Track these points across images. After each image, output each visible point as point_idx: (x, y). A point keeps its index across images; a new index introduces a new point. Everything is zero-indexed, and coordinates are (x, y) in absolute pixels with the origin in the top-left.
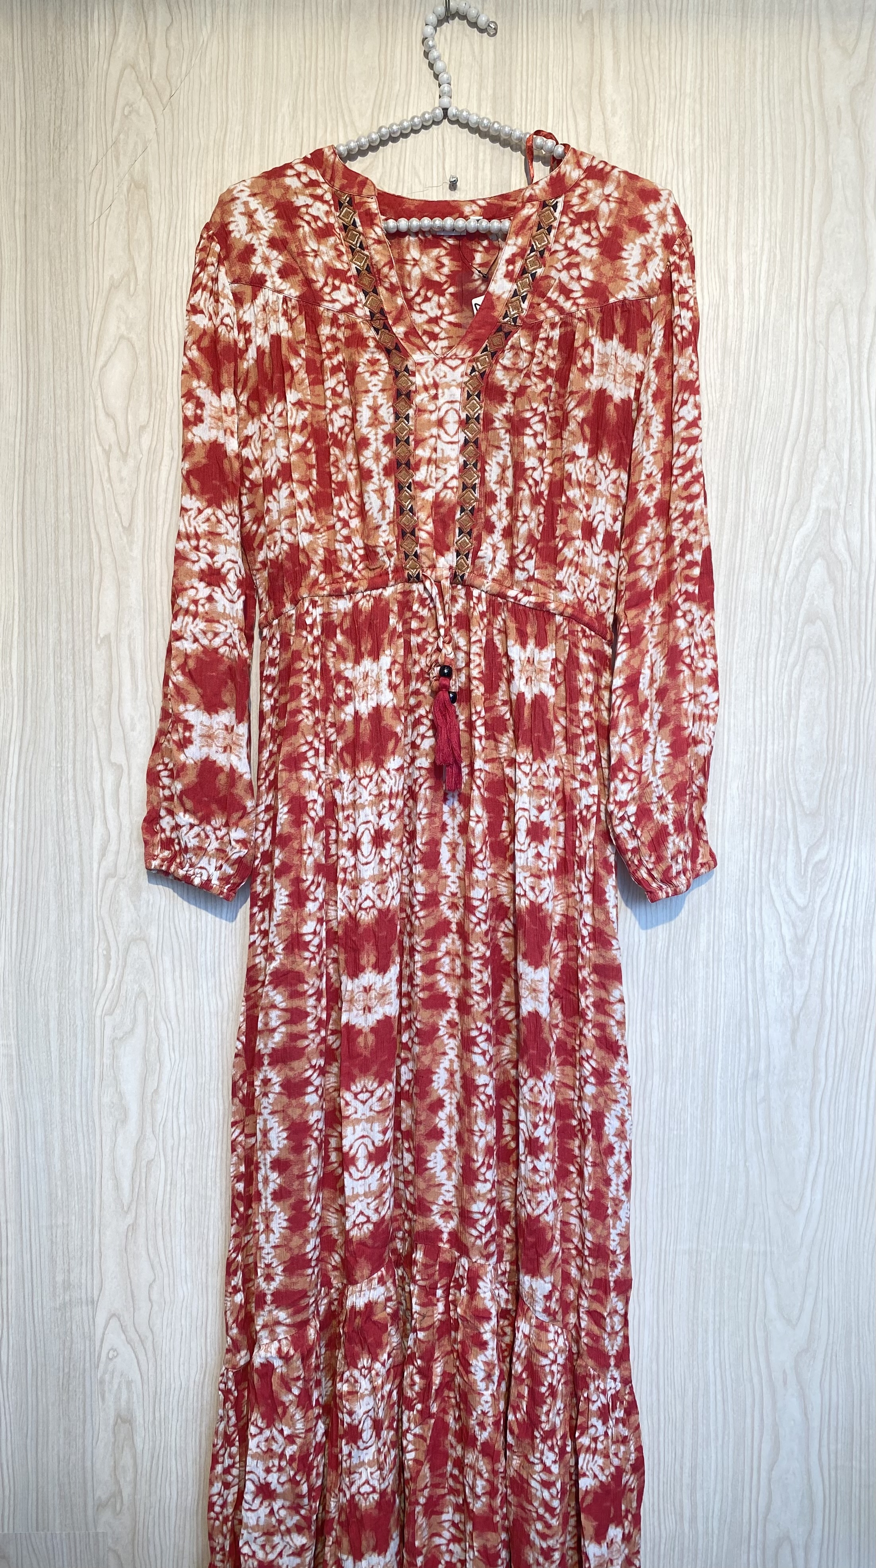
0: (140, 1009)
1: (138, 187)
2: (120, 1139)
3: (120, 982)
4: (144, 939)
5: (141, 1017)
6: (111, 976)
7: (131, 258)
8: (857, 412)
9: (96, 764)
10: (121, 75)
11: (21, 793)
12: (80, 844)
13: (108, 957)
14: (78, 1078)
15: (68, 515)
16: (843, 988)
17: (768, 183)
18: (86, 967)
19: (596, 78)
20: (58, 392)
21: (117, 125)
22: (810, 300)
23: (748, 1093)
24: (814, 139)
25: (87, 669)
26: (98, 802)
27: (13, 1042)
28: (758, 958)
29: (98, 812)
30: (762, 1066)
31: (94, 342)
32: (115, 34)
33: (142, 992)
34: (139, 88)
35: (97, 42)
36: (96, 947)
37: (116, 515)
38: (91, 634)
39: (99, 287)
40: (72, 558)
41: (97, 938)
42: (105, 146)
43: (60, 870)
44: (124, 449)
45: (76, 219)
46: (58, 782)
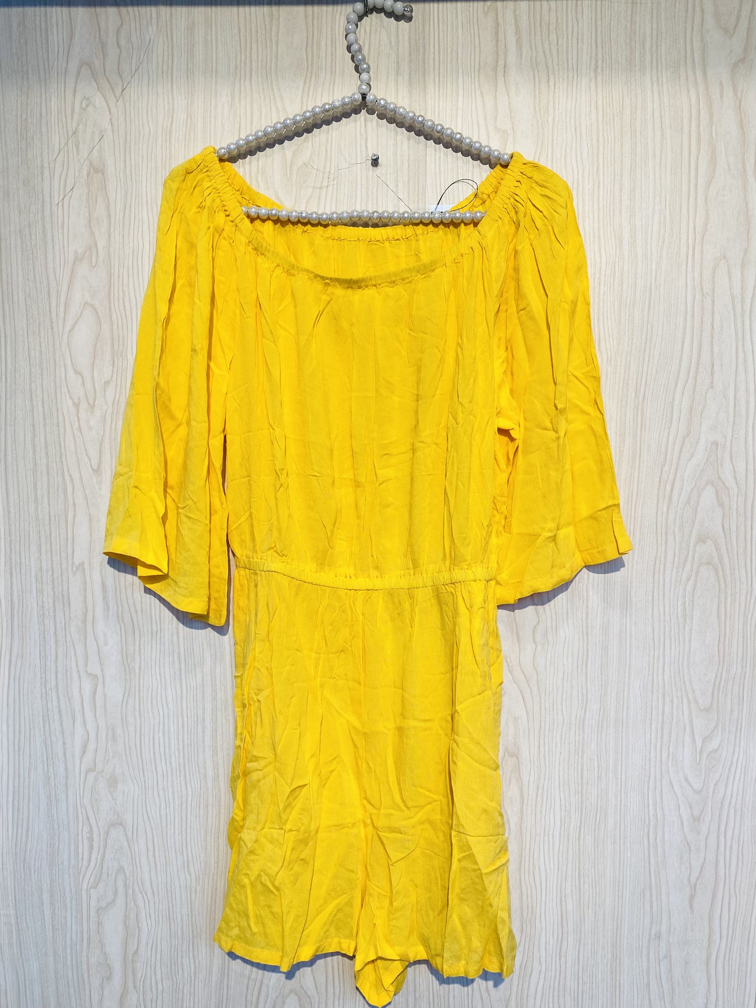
0: (120, 884)
1: (97, 171)
2: (106, 993)
3: (102, 861)
4: (121, 824)
5: (121, 889)
6: (94, 855)
7: (92, 234)
8: (741, 355)
9: (75, 675)
10: (78, 73)
11: (11, 700)
12: (64, 744)
13: (91, 839)
14: (68, 942)
15: (44, 461)
16: (734, 860)
17: (658, 153)
18: (73, 848)
19: (501, 62)
20: (33, 352)
21: (76, 117)
22: (697, 257)
23: (652, 952)
24: (699, 111)
25: (65, 593)
26: (77, 707)
27: (12, 912)
28: (659, 836)
29: (78, 716)
30: (664, 928)
31: (62, 308)
32: (72, 37)
33: (121, 869)
34: (94, 85)
35: (56, 44)
36: (80, 832)
37: (86, 459)
38: (68, 563)
39: (65, 260)
40: (49, 497)
41: (81, 824)
42: (66, 136)
43: (48, 765)
44: (91, 402)
45: (43, 201)
46: (44, 689)
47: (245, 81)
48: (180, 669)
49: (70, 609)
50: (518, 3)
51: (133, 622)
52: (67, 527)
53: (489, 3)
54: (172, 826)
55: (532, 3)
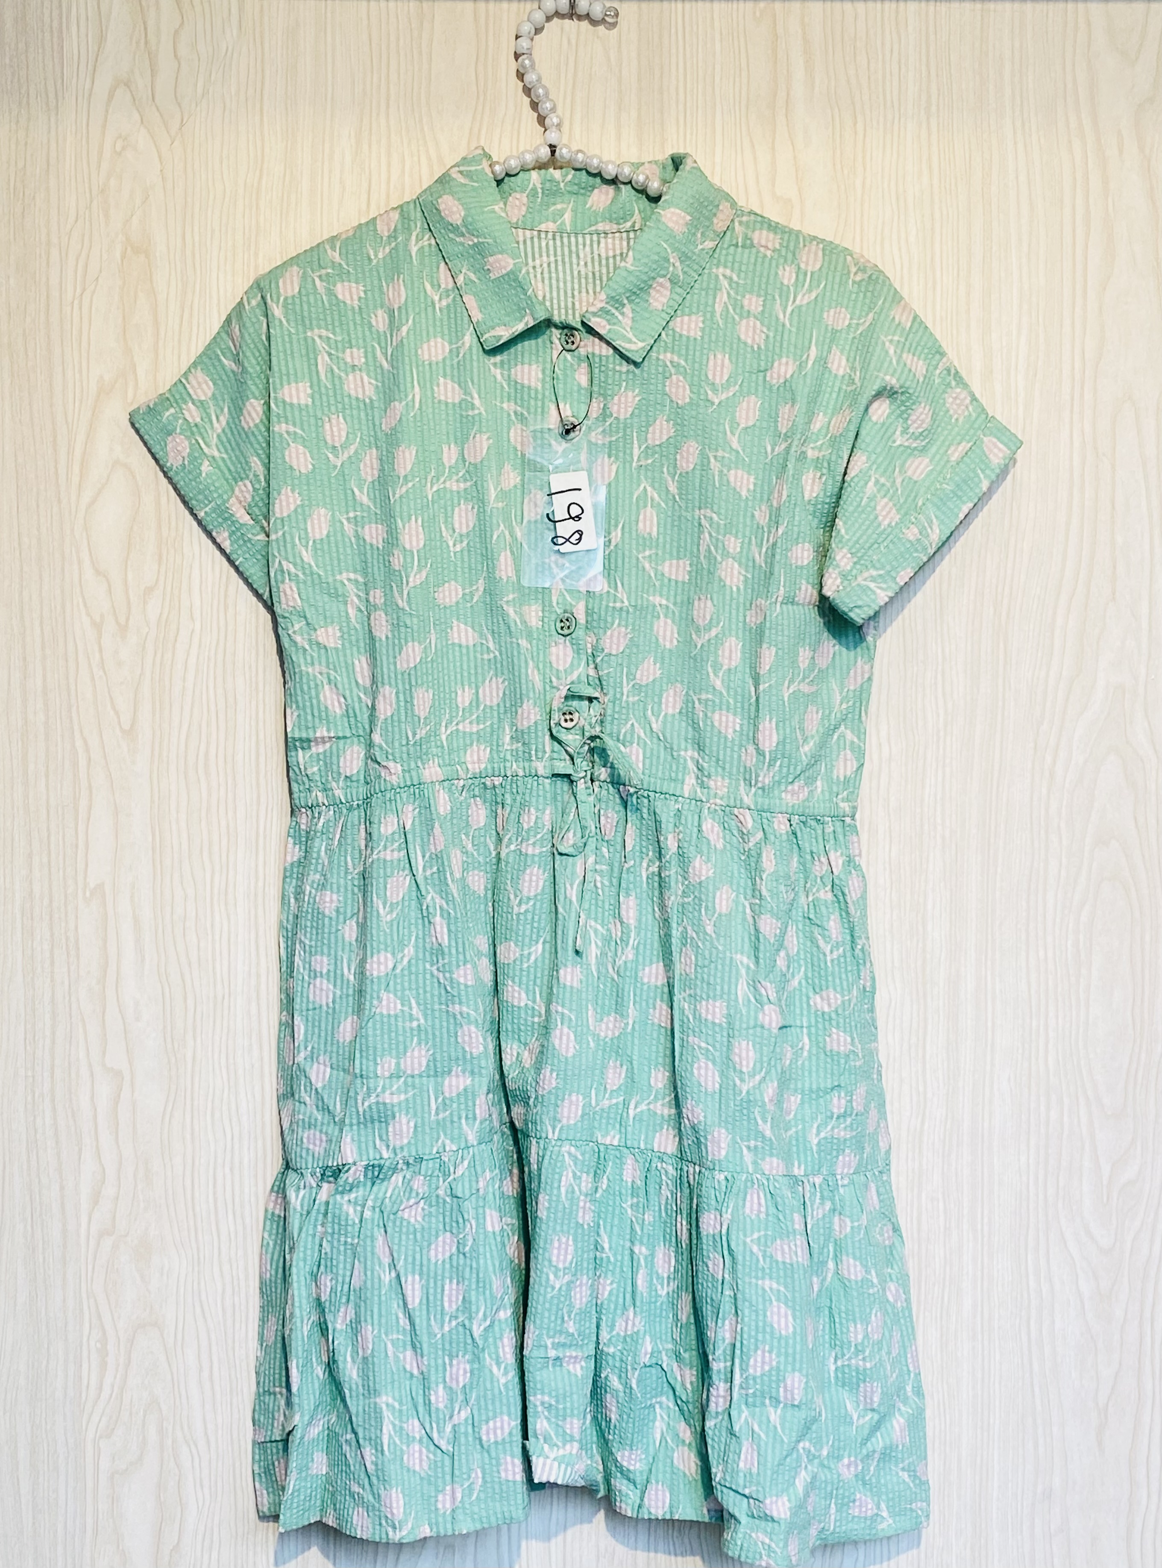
0: (152, 1427)
1: (137, 251)
3: (122, 1388)
4: (155, 1324)
5: (153, 1438)
6: (108, 1379)
7: (128, 351)
9: (84, 1071)
10: (111, 96)
12: (62, 1188)
13: (103, 1353)
14: (60, 1533)
15: (41, 717)
17: (1024, 237)
18: (71, 1368)
19: (781, 95)
20: (26, 540)
21: (105, 165)
23: (1038, 1523)
24: (1085, 174)
25: (71, 934)
26: (87, 1126)
28: (1045, 1325)
29: (87, 1141)
30: (1057, 1481)
31: (76, 469)
32: (102, 39)
33: (153, 1403)
34: (136, 116)
35: (76, 52)
36: (85, 1339)
37: (112, 713)
38: (76, 884)
39: (82, 391)
40: (47, 776)
41: (87, 1325)
42: (88, 195)
43: (32, 1227)
44: (122, 621)
45: (48, 297)
46: (29, 1098)
47: (378, 115)
48: (262, 1059)
49: (78, 959)
50: (807, 4)
51: (183, 981)
52: (77, 824)
53: (762, 5)
54: (243, 1326)
55: (828, 4)
